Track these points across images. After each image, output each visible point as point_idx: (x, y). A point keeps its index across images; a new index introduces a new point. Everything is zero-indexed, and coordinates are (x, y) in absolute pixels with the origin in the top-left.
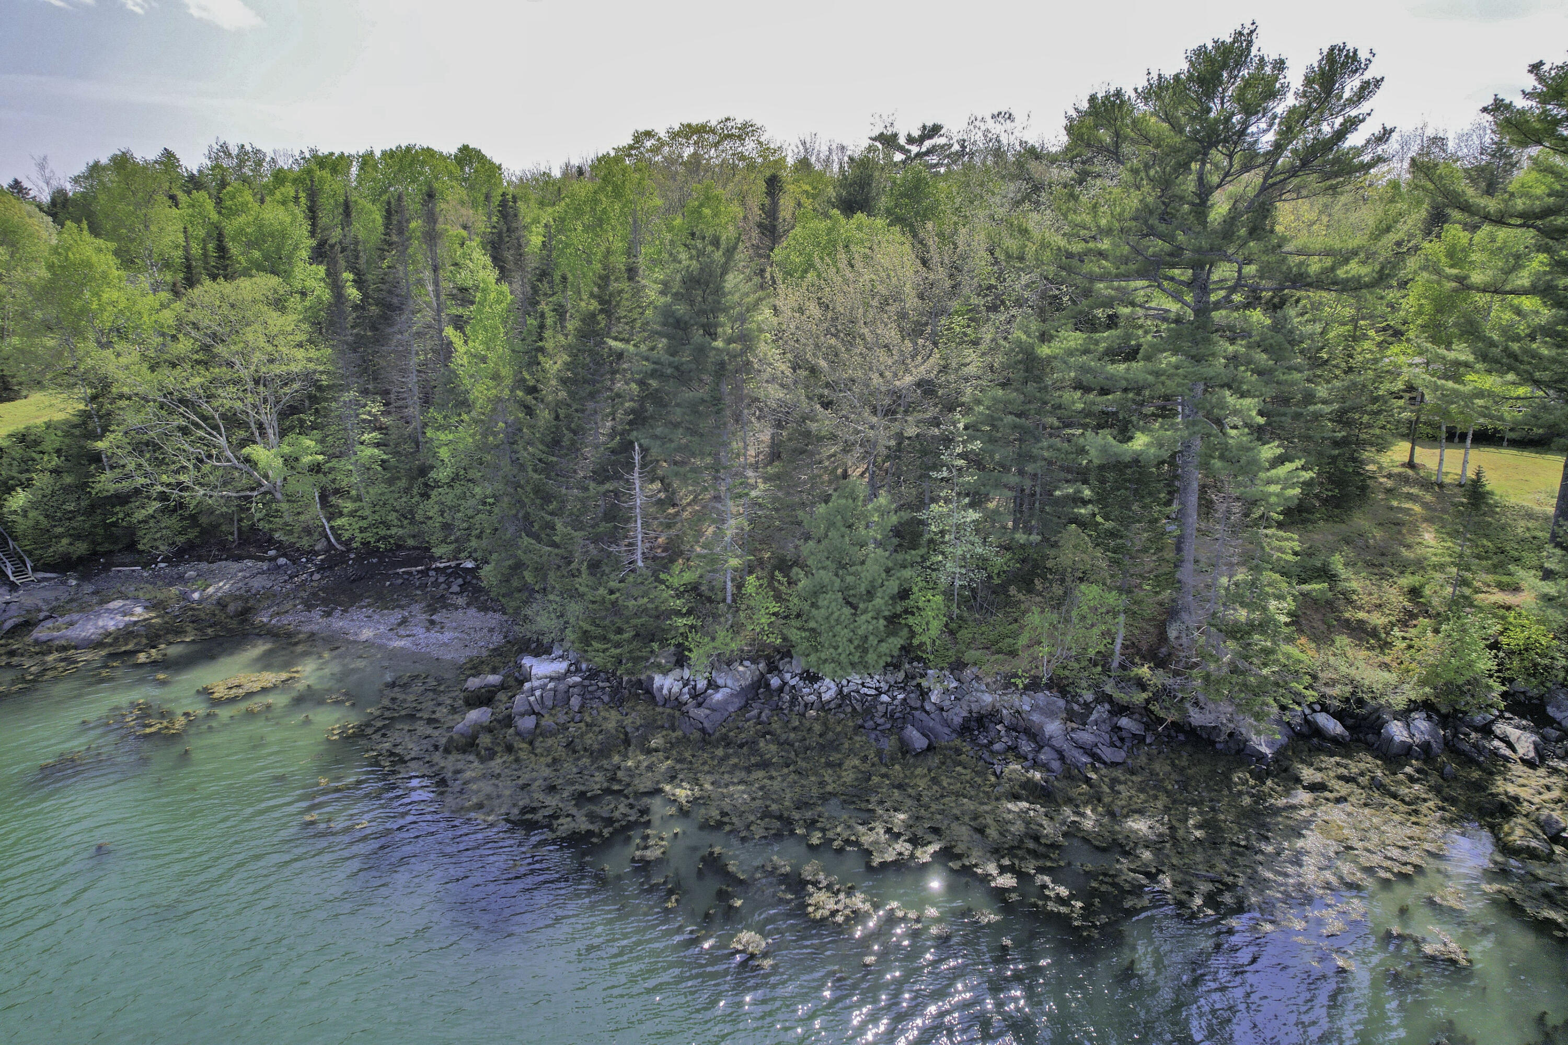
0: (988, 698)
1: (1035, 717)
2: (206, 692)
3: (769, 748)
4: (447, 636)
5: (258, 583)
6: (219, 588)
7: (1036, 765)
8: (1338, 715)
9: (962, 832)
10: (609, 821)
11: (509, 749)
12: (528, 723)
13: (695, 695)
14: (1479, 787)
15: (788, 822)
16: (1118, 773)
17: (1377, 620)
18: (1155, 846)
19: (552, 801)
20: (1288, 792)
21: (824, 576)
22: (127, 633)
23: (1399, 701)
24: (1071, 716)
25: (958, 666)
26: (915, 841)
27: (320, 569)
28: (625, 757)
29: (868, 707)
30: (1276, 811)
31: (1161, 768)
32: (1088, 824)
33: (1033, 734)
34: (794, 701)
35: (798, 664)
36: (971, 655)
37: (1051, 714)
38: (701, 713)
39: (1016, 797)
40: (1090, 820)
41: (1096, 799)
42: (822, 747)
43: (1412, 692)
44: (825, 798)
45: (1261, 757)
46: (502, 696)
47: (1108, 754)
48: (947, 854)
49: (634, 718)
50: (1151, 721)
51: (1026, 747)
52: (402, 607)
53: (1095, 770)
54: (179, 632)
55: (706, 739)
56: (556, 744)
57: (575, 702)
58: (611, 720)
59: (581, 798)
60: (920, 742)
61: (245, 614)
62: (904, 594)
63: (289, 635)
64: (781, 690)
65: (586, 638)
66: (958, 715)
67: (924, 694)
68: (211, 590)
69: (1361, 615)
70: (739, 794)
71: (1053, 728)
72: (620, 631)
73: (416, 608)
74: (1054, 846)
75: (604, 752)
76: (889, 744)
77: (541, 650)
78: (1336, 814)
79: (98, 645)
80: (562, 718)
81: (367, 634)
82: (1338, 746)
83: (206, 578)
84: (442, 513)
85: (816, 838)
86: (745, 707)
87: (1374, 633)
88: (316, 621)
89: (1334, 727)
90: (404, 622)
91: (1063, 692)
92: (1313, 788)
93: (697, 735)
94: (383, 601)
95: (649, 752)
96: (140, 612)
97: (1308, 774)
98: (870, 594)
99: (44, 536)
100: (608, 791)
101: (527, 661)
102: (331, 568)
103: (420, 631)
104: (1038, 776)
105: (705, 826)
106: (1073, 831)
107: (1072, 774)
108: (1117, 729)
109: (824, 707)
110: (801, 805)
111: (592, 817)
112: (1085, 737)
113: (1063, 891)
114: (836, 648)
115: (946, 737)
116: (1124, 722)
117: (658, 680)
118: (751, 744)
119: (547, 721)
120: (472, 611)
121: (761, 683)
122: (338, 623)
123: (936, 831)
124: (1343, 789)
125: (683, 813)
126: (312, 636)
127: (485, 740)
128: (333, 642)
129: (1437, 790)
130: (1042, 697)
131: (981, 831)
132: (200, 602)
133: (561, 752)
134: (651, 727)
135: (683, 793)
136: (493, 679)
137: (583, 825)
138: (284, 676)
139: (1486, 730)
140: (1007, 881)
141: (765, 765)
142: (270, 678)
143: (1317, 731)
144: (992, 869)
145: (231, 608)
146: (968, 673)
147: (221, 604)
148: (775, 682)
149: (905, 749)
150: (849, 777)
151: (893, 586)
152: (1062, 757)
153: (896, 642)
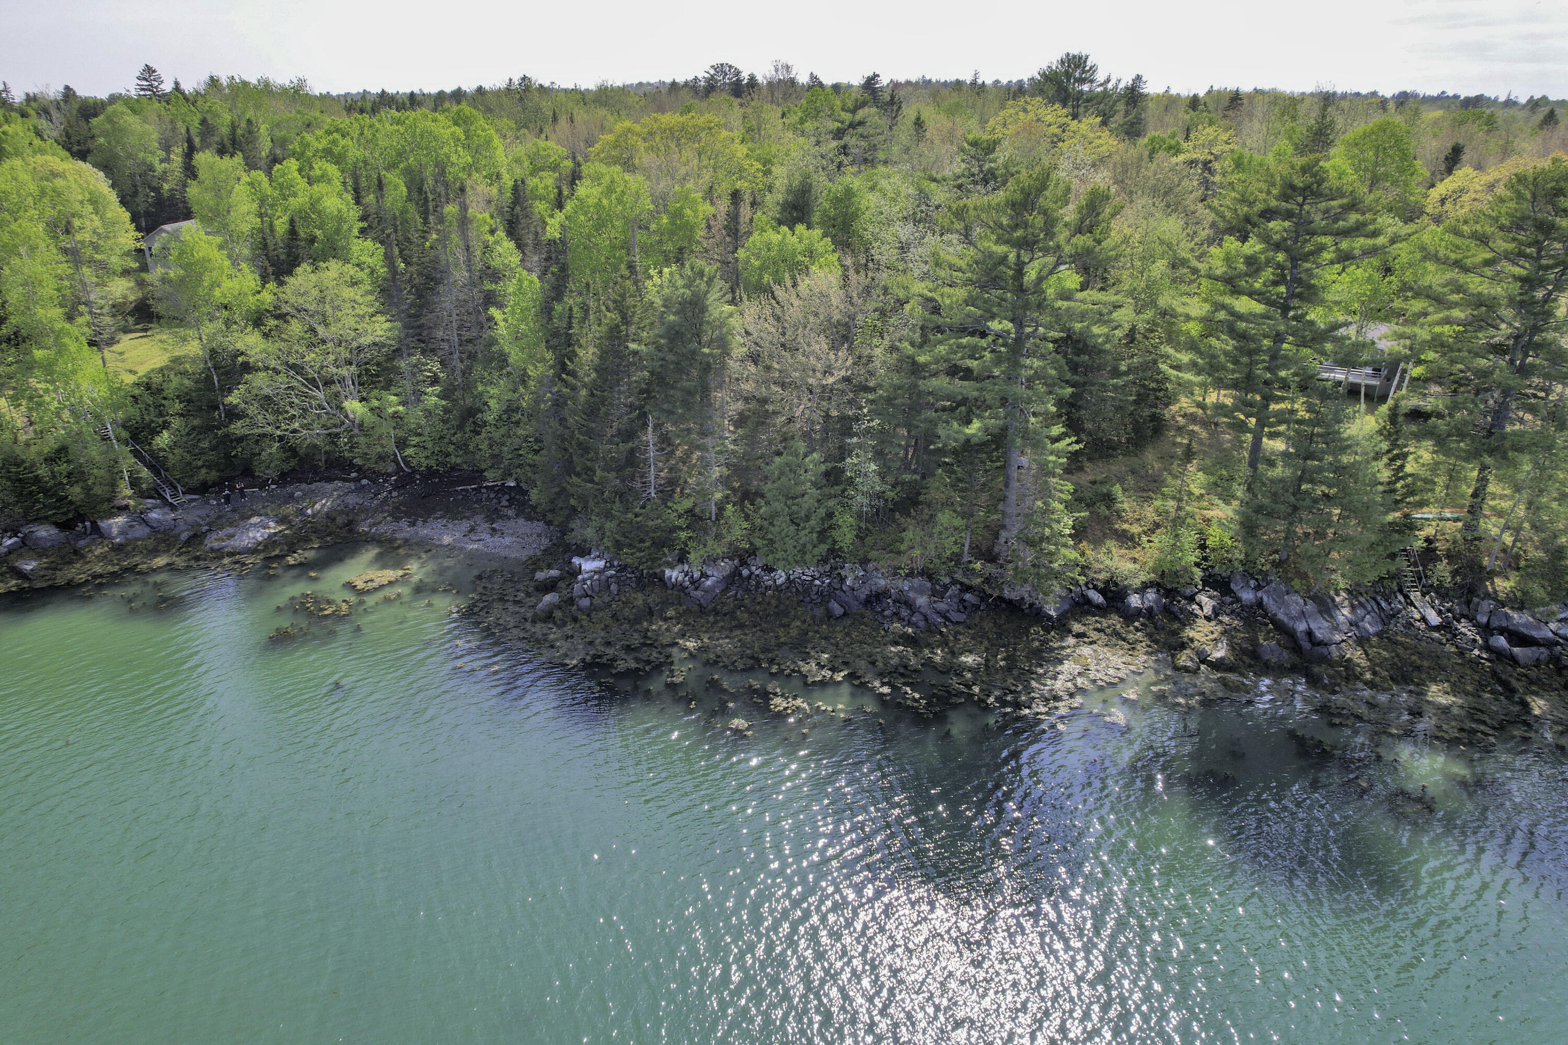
0: (882, 582)
1: (911, 594)
2: (350, 586)
3: (743, 616)
4: (507, 540)
5: (352, 500)
6: (323, 505)
7: (909, 624)
8: (1102, 592)
9: (862, 664)
10: (648, 662)
11: (575, 620)
12: (585, 602)
13: (693, 582)
14: (1175, 633)
15: (758, 661)
16: (960, 628)
17: (1135, 529)
18: (974, 671)
19: (610, 651)
20: (1062, 639)
21: (778, 506)
22: (270, 543)
23: (1136, 583)
24: (934, 593)
25: (864, 562)
26: (833, 670)
27: (396, 487)
28: (651, 623)
29: (807, 588)
30: (1052, 650)
31: (988, 625)
32: (938, 659)
33: (909, 605)
34: (758, 583)
35: (760, 561)
36: (873, 554)
37: (921, 592)
38: (698, 593)
39: (896, 644)
40: (939, 656)
41: (944, 643)
42: (777, 614)
43: (1143, 577)
44: (780, 645)
45: (1050, 618)
46: (561, 584)
47: (955, 616)
48: (852, 676)
49: (654, 598)
50: (984, 597)
51: (904, 613)
52: (468, 518)
53: (946, 626)
54: (307, 540)
55: (702, 610)
56: (605, 615)
57: (614, 587)
58: (639, 599)
59: (628, 649)
60: (838, 610)
61: (350, 525)
62: (830, 515)
63: (391, 541)
64: (749, 577)
65: (618, 545)
66: (863, 594)
67: (842, 580)
68: (318, 506)
69: (1126, 526)
70: (726, 645)
71: (922, 601)
72: (642, 541)
73: (479, 519)
74: (915, 671)
75: (637, 620)
76: (819, 612)
77: (584, 552)
78: (1086, 650)
79: (253, 551)
80: (607, 599)
81: (447, 540)
82: (1101, 611)
83: (312, 497)
84: (491, 446)
85: (774, 669)
86: (726, 590)
87: (1131, 538)
88: (404, 530)
89: (1097, 598)
90: (472, 530)
91: (930, 578)
92: (1079, 636)
93: (696, 608)
94: (453, 513)
95: (666, 619)
96: (273, 528)
97: (1077, 627)
98: (807, 518)
99: (189, 468)
100: (644, 645)
101: (576, 561)
102: (403, 487)
103: (486, 536)
104: (910, 630)
105: (707, 663)
106: (928, 663)
107: (932, 629)
108: (962, 601)
109: (778, 588)
110: (765, 650)
111: (637, 660)
112: (942, 606)
113: (917, 696)
114: (786, 551)
115: (855, 607)
116: (967, 596)
117: (668, 572)
118: (731, 614)
119: (597, 601)
120: (521, 521)
121: (736, 573)
122: (423, 531)
123: (846, 664)
124: (1094, 635)
125: (692, 656)
126: (406, 541)
127: (558, 614)
128: (424, 546)
129: (1149, 636)
130: (917, 581)
131: (873, 663)
132: (314, 516)
133: (609, 621)
134: (666, 603)
135: (691, 644)
136: (554, 573)
137: (633, 665)
138: (400, 573)
139: (1191, 599)
140: (886, 690)
141: (741, 626)
142: (390, 574)
143: (1088, 601)
144: (877, 683)
145: (340, 520)
146: (871, 566)
147: (330, 517)
148: (745, 572)
149: (829, 615)
150: (794, 632)
151: (822, 512)
152: (926, 620)
153: (824, 548)
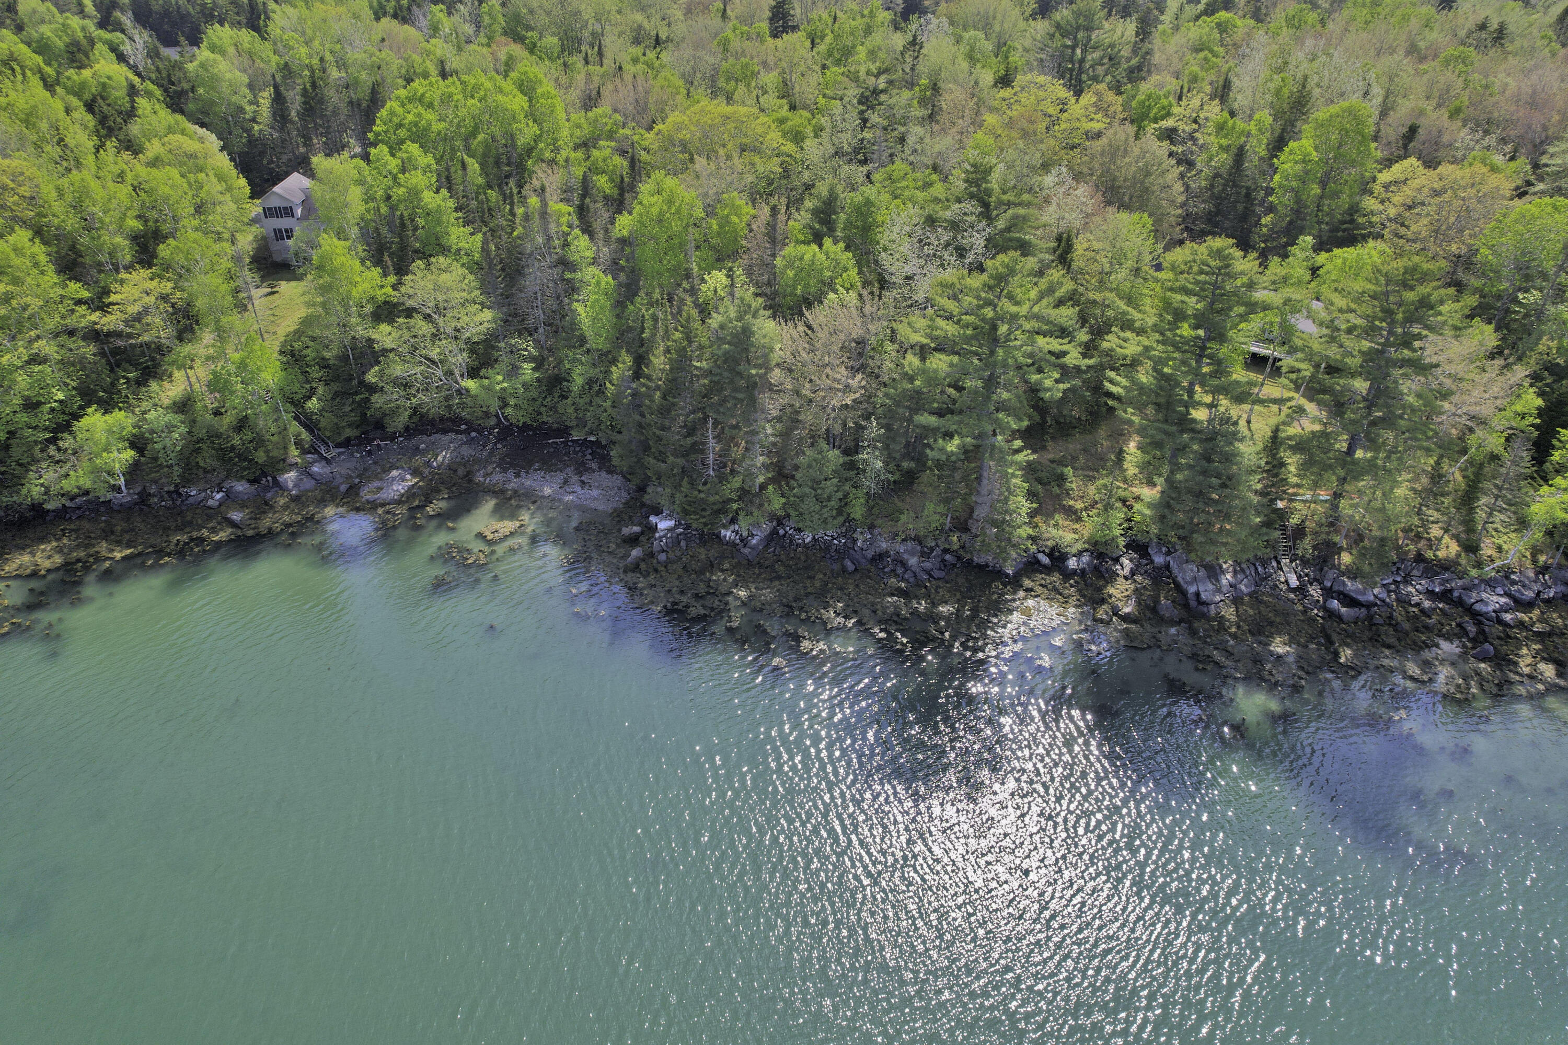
0: (884, 545)
1: (905, 556)
2: (480, 536)
3: (780, 568)
4: (595, 493)
5: (466, 451)
6: (443, 457)
7: (903, 580)
8: (1050, 555)
9: (866, 612)
10: (712, 609)
11: (656, 571)
12: (663, 557)
13: (742, 540)
14: (1100, 589)
15: (791, 607)
16: (940, 583)
17: (1079, 505)
18: (947, 619)
19: (684, 599)
20: (1015, 593)
21: (807, 490)
22: (410, 494)
23: (1074, 551)
24: (923, 554)
25: (872, 527)
26: (846, 617)
27: (499, 440)
28: (712, 574)
29: (827, 547)
30: (1007, 601)
31: (961, 580)
32: (922, 609)
33: (903, 564)
34: (791, 543)
35: (792, 523)
36: (879, 522)
37: (913, 554)
38: (746, 551)
39: (893, 595)
40: (922, 606)
41: (927, 596)
42: (806, 568)
43: (1079, 546)
44: (807, 595)
45: (1007, 575)
46: (642, 538)
47: (936, 574)
48: (859, 623)
49: (713, 553)
50: (959, 558)
51: (900, 571)
52: (561, 470)
53: (930, 582)
54: (438, 491)
55: (750, 563)
56: (678, 567)
57: (683, 544)
58: (702, 553)
59: (697, 596)
60: (850, 566)
61: (469, 475)
62: (846, 495)
63: (503, 491)
64: (784, 536)
65: (686, 512)
66: (870, 554)
67: (855, 541)
68: (440, 458)
69: (1072, 503)
70: (768, 594)
71: (913, 561)
72: (704, 510)
73: (570, 470)
74: (905, 619)
75: (701, 572)
76: (836, 567)
77: (658, 512)
78: (1030, 603)
79: (399, 502)
80: (678, 553)
81: (547, 491)
82: (1047, 570)
83: (433, 448)
85: (803, 616)
86: (767, 546)
87: (1075, 512)
88: (514, 484)
89: (1045, 560)
90: (566, 482)
91: (920, 543)
92: (1028, 590)
93: (745, 562)
94: (548, 465)
95: (723, 571)
96: (410, 481)
97: (1027, 583)
98: (829, 499)
99: (337, 429)
100: (708, 593)
101: (653, 519)
102: (505, 439)
103: (578, 488)
104: (903, 585)
105: (754, 610)
106: (915, 612)
107: (919, 584)
108: (943, 561)
109: (806, 546)
110: (797, 599)
111: (704, 606)
112: (928, 565)
113: (905, 640)
115: (864, 564)
116: (948, 557)
117: (723, 532)
118: (771, 567)
119: (671, 555)
120: (604, 474)
121: (774, 532)
122: (528, 482)
123: (855, 612)
124: (1039, 590)
125: (744, 604)
126: (515, 492)
127: (643, 566)
128: (530, 498)
129: (1080, 591)
130: (910, 544)
131: (875, 612)
132: (439, 467)
133: (681, 572)
134: (722, 557)
135: (742, 593)
136: (637, 529)
137: (702, 612)
138: (518, 524)
139: (1116, 560)
140: (882, 635)
141: (779, 578)
142: (509, 525)
143: (1038, 562)
144: (876, 630)
145: (461, 472)
146: (876, 531)
147: (452, 468)
148: (781, 532)
149: (844, 570)
150: (818, 584)
151: (840, 495)
152: (915, 576)
153: (841, 519)
